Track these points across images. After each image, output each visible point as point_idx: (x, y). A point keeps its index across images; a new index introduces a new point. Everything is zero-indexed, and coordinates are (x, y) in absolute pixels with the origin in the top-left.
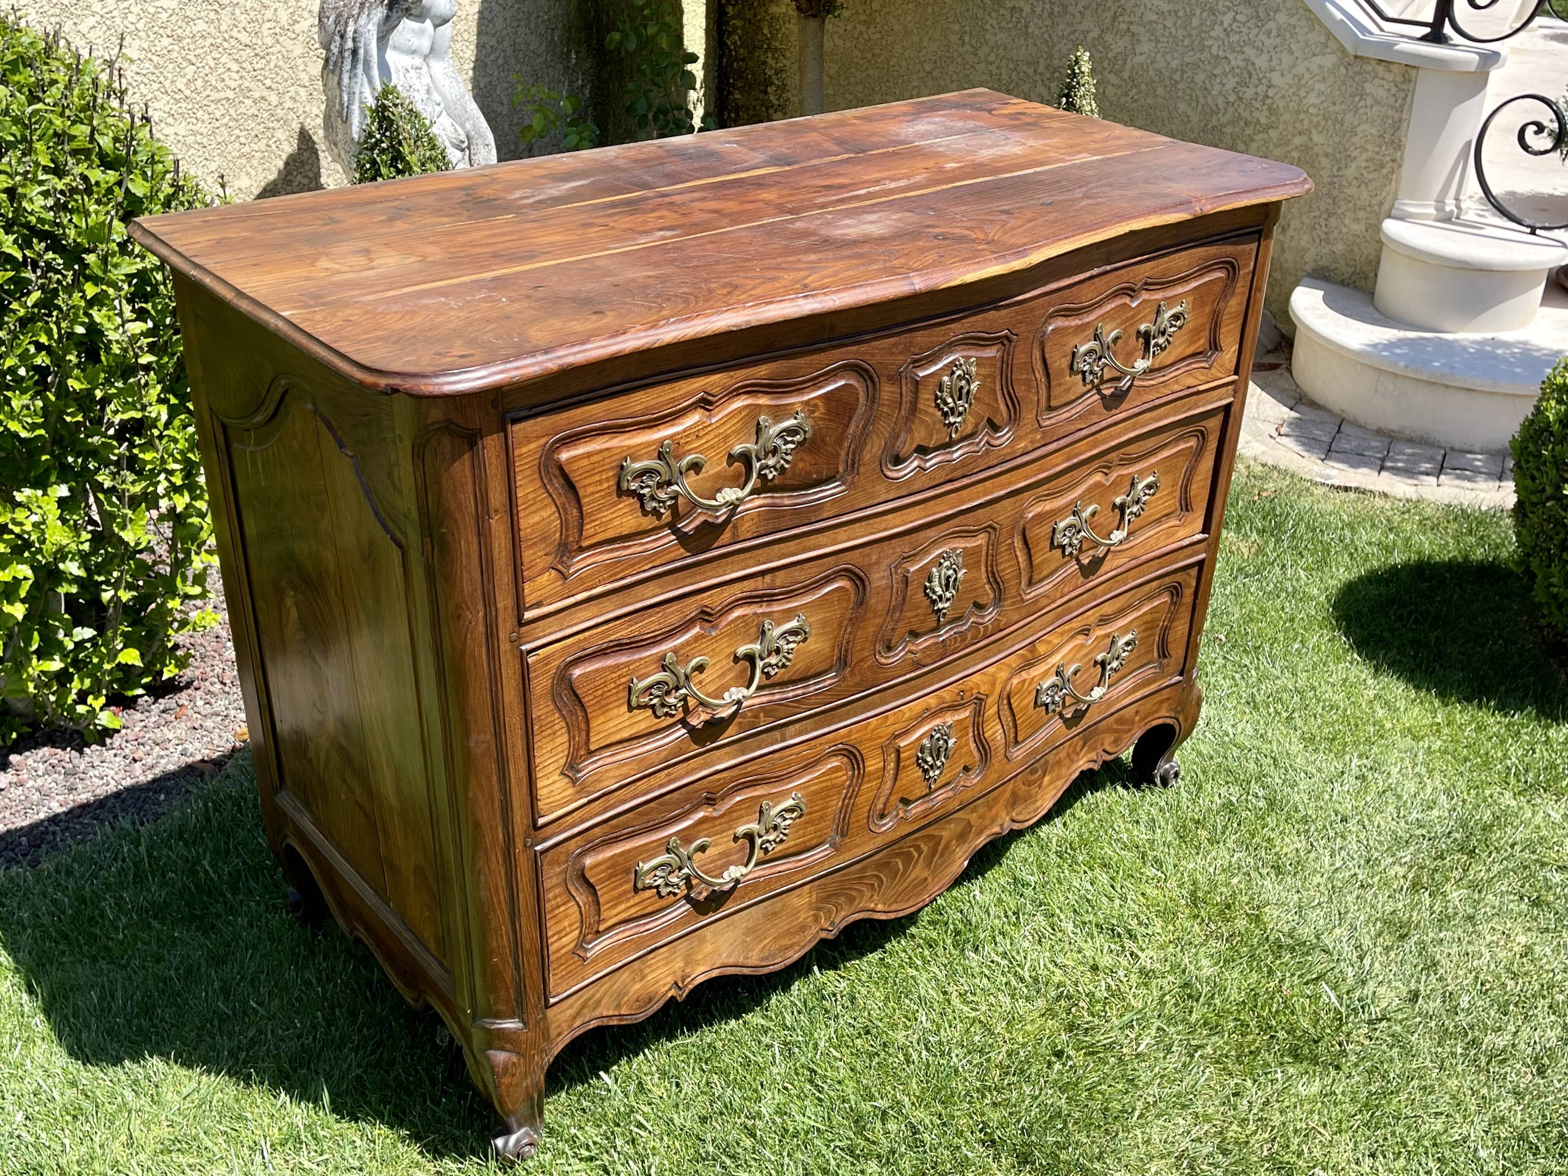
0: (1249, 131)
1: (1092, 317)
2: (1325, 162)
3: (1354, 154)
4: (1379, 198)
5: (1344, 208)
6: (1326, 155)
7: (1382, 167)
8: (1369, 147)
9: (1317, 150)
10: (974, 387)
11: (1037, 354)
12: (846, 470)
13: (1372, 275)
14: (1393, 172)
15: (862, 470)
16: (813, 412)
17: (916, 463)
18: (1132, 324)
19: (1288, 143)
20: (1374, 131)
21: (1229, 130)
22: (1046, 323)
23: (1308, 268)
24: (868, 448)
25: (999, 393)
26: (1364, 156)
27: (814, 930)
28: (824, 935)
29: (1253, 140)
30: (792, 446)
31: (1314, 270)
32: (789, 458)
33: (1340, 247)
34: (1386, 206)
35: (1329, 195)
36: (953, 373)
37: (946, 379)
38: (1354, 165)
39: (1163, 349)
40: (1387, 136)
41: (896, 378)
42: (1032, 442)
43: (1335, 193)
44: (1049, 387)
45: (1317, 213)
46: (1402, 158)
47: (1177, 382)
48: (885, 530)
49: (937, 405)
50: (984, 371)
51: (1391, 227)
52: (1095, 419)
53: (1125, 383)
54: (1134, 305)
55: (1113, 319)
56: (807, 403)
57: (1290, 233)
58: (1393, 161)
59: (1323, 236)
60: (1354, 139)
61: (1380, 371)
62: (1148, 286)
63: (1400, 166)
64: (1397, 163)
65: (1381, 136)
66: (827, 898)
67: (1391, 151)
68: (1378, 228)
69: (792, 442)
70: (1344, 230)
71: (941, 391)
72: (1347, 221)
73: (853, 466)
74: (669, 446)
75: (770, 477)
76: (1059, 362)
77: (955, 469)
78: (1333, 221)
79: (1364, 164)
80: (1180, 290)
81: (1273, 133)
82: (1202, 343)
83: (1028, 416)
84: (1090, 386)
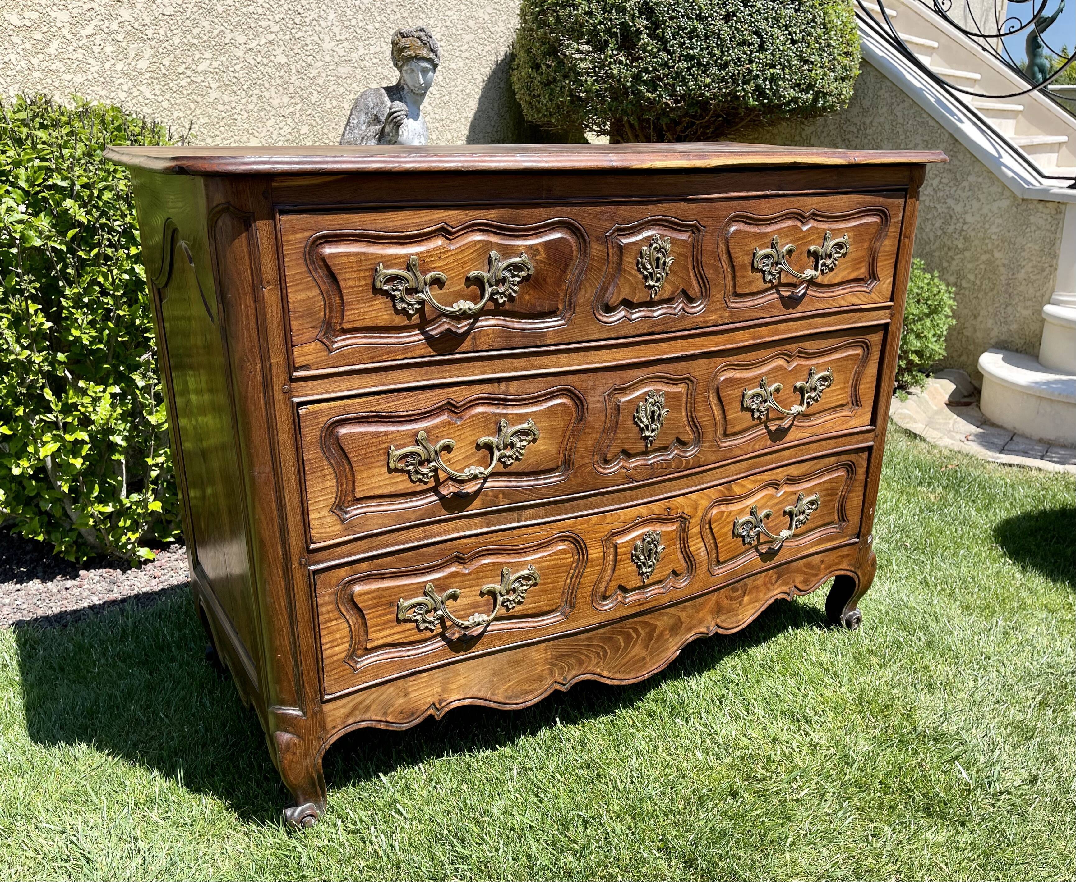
0: (950, 254)
1: (769, 229)
2: (1002, 270)
3: (1023, 264)
4: (1041, 292)
5: (1017, 300)
6: (1004, 265)
7: (1043, 270)
8: (1034, 258)
9: (998, 262)
10: (669, 260)
11: (722, 247)
12: (564, 308)
13: (1037, 344)
14: (1051, 274)
15: (578, 310)
16: (535, 255)
17: (623, 313)
18: (803, 244)
19: (977, 259)
20: (1037, 247)
21: (937, 254)
22: (729, 224)
23: (993, 341)
24: (582, 292)
25: (691, 272)
26: (1030, 265)
27: (550, 681)
28: (558, 687)
29: (953, 259)
30: (518, 279)
31: (996, 343)
32: (516, 288)
33: (1014, 327)
34: (1046, 297)
35: (1006, 292)
36: (651, 245)
37: (645, 248)
38: (1023, 271)
39: (831, 270)
40: (1046, 250)
41: (603, 240)
42: (721, 317)
43: (1011, 290)
44: (734, 277)
45: (997, 305)
46: (1057, 264)
47: (844, 299)
48: (599, 362)
49: (639, 269)
50: (676, 249)
51: (1048, 308)
52: (776, 312)
53: (800, 291)
54: (805, 228)
55: (787, 236)
56: (530, 247)
57: (980, 319)
58: (1051, 266)
59: (1002, 320)
60: (1023, 254)
61: (1040, 398)
62: (815, 216)
63: (1056, 269)
64: (1053, 268)
65: (1042, 250)
66: (560, 657)
67: (1049, 259)
68: (1040, 311)
69: (519, 276)
70: (1018, 315)
71: (641, 258)
72: (1019, 309)
73: (570, 305)
74: (415, 260)
75: (501, 301)
76: (742, 259)
77: (656, 324)
78: (1009, 309)
79: (1030, 270)
80: (842, 225)
81: (967, 254)
82: (862, 272)
83: (717, 296)
84: (770, 285)
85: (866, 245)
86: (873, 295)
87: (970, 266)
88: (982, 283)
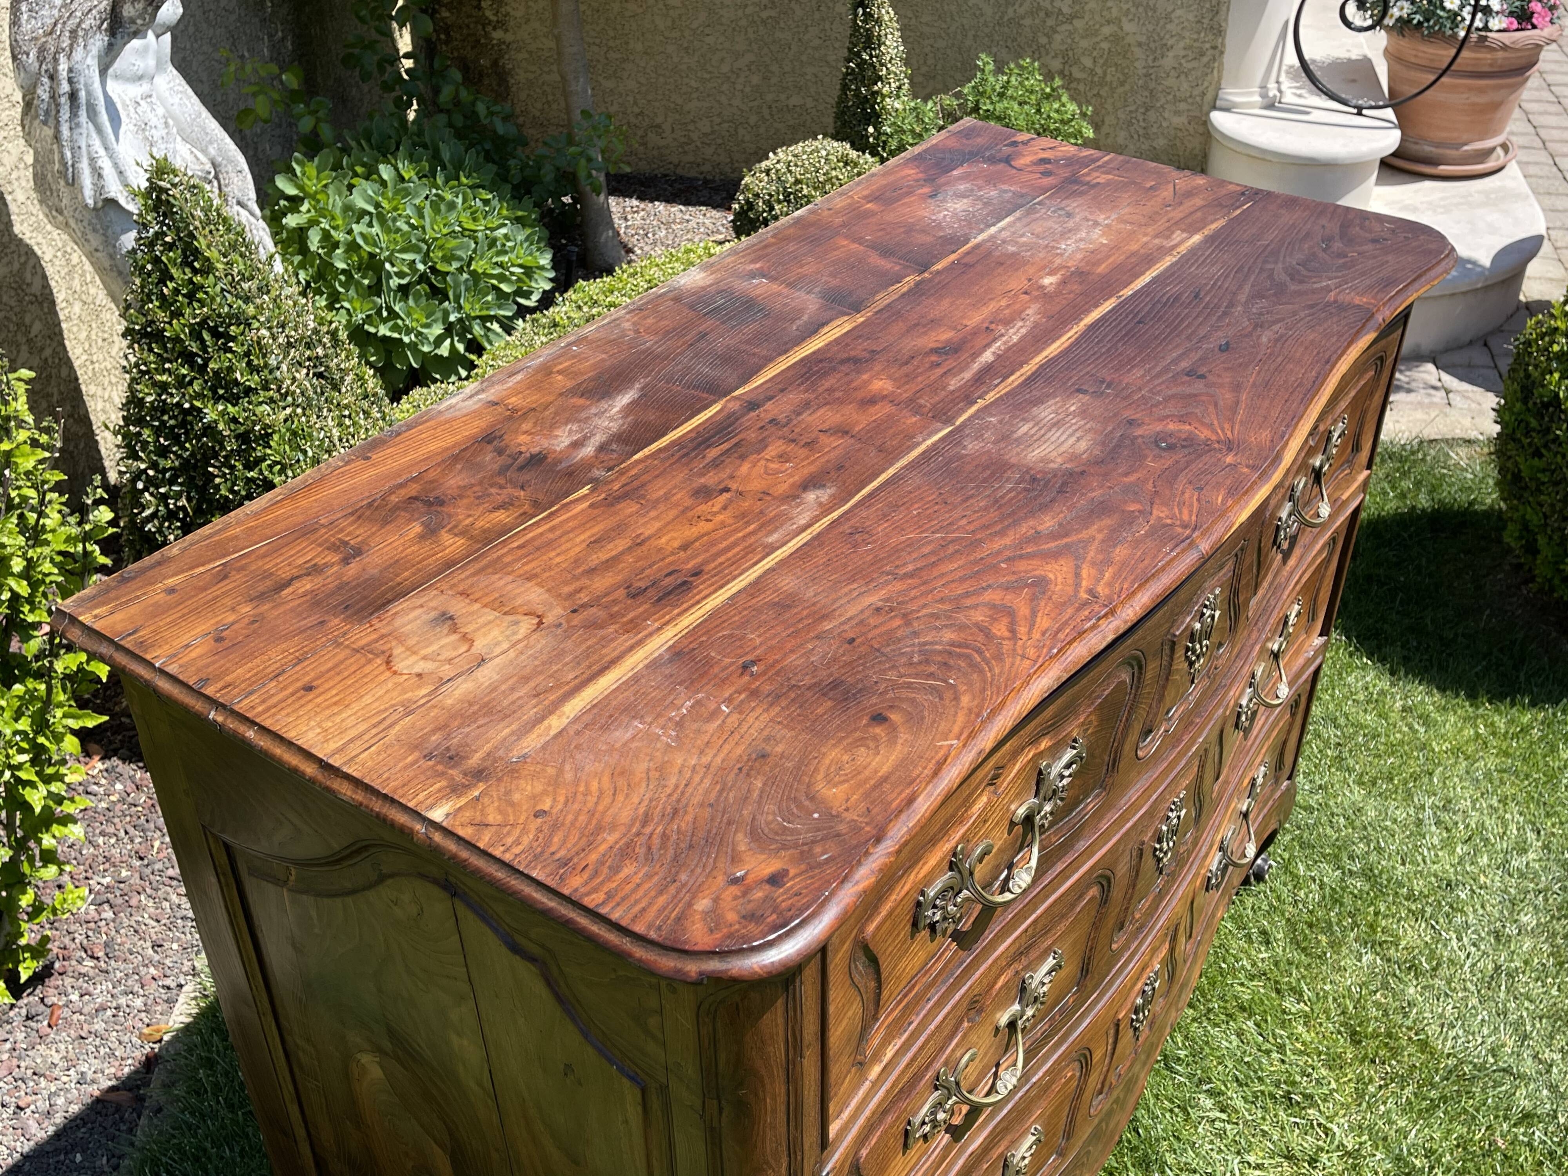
0: (1050, 22)
2: (1138, 52)
3: (1170, 43)
4: (1201, 88)
5: (1163, 100)
6: (1140, 44)
7: (1202, 54)
8: (1187, 34)
9: (1129, 39)
14: (1214, 60)
19: (1096, 33)
20: (1191, 17)
21: (1027, 22)
26: (1182, 44)
29: (1055, 32)
33: (1160, 142)
34: (1209, 97)
35: (1145, 87)
38: (1171, 54)
40: (1206, 21)
43: (1152, 85)
45: (1133, 108)
46: (1223, 45)
51: (1218, 118)
57: (1104, 129)
58: (1214, 48)
59: (1141, 132)
60: (1168, 27)
63: (1222, 53)
64: (1218, 51)
65: (1199, 22)
67: (1211, 37)
68: (1205, 121)
70: (1165, 124)
72: (1166, 115)
78: (1152, 115)
79: (1182, 53)
81: (1078, 24)
87: (1085, 44)
88: (1105, 73)
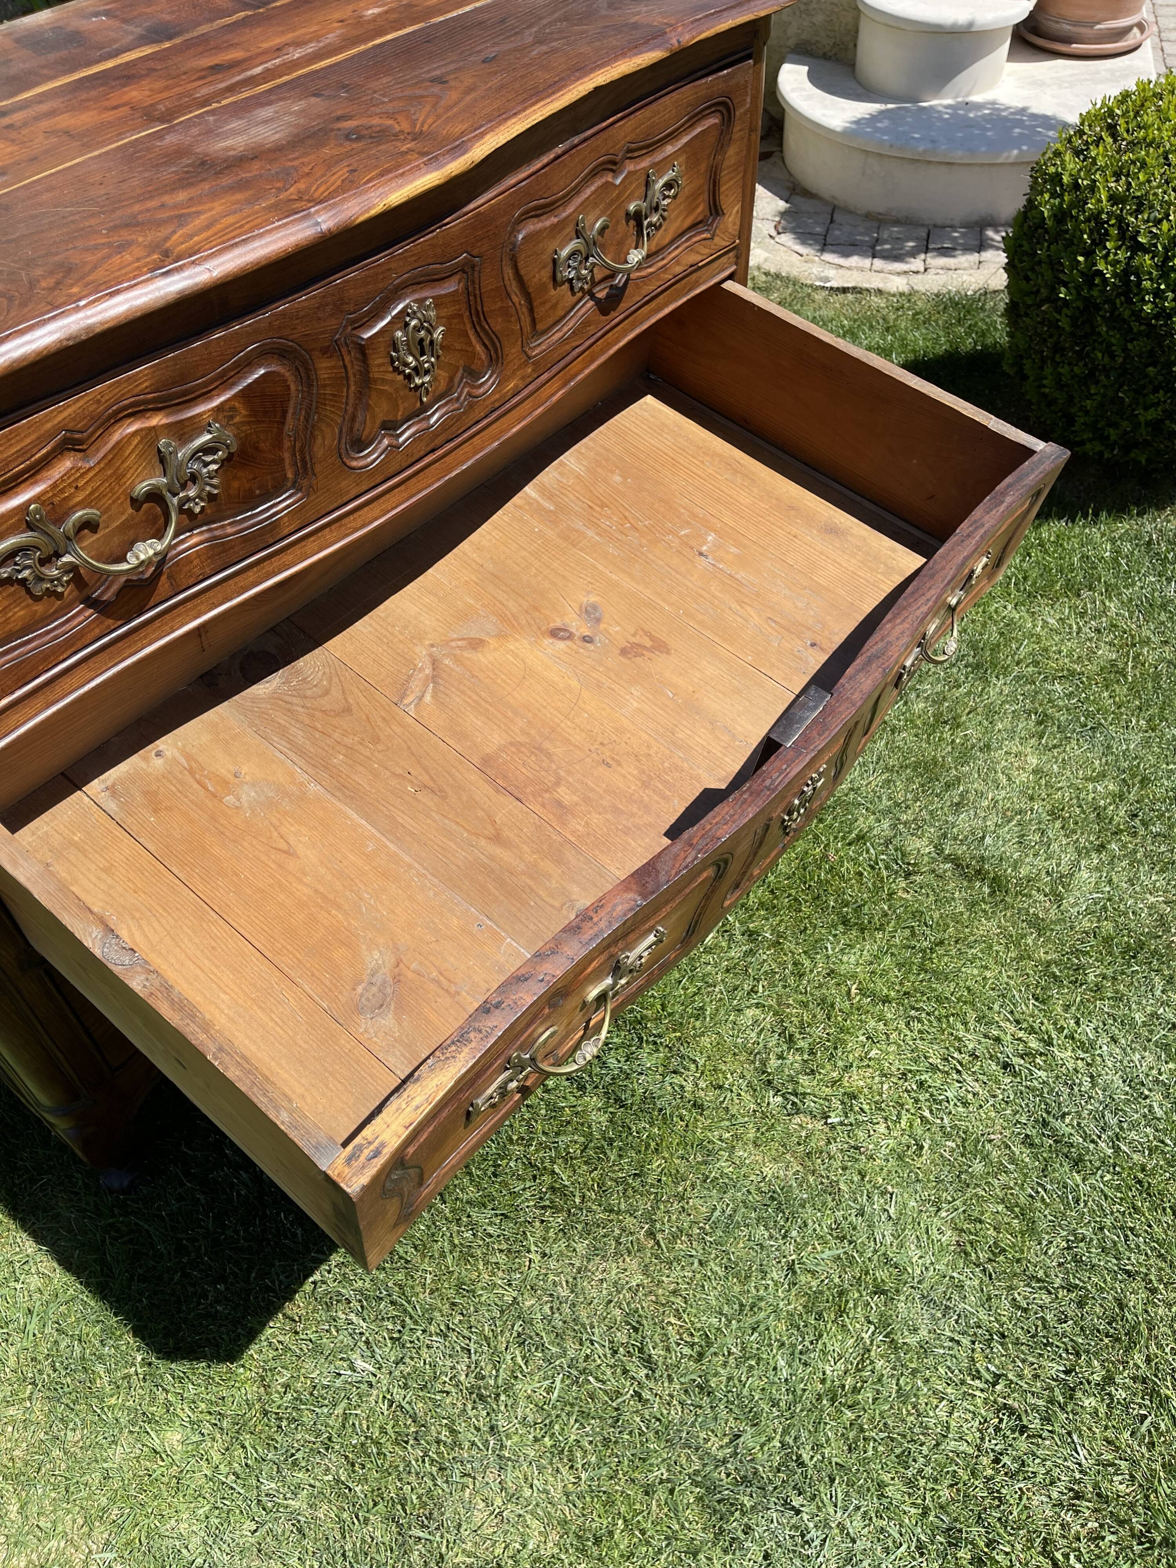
1: (570, 210)
10: (438, 334)
11: (509, 272)
12: (296, 474)
13: (852, 46)
15: (318, 468)
16: (232, 417)
17: (386, 442)
18: (618, 207)
22: (514, 231)
24: (319, 441)
25: (471, 333)
30: (214, 467)
31: (798, 47)
32: (215, 481)
33: (819, 18)
36: (407, 325)
37: (399, 334)
39: (658, 228)
41: (333, 348)
42: (523, 378)
44: (531, 310)
47: (677, 263)
48: (364, 526)
49: (396, 369)
50: (445, 312)
52: (592, 329)
53: (619, 280)
54: (618, 182)
55: (596, 205)
56: (219, 409)
61: (866, 153)
62: (632, 153)
69: (214, 462)
71: (396, 350)
73: (305, 468)
74: (37, 511)
75: (197, 510)
76: (539, 276)
77: (436, 434)
80: (669, 149)
82: (701, 209)
83: (512, 351)
84: (581, 294)
85: (703, 167)
86: (717, 239)
